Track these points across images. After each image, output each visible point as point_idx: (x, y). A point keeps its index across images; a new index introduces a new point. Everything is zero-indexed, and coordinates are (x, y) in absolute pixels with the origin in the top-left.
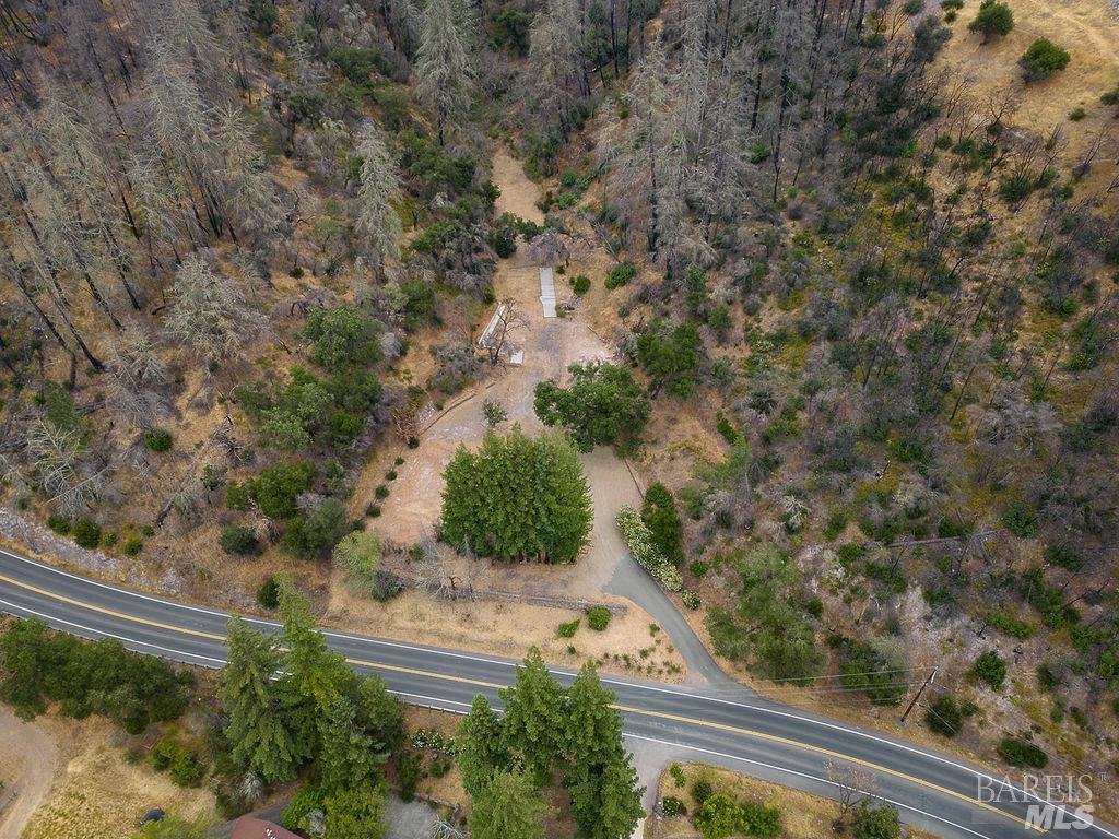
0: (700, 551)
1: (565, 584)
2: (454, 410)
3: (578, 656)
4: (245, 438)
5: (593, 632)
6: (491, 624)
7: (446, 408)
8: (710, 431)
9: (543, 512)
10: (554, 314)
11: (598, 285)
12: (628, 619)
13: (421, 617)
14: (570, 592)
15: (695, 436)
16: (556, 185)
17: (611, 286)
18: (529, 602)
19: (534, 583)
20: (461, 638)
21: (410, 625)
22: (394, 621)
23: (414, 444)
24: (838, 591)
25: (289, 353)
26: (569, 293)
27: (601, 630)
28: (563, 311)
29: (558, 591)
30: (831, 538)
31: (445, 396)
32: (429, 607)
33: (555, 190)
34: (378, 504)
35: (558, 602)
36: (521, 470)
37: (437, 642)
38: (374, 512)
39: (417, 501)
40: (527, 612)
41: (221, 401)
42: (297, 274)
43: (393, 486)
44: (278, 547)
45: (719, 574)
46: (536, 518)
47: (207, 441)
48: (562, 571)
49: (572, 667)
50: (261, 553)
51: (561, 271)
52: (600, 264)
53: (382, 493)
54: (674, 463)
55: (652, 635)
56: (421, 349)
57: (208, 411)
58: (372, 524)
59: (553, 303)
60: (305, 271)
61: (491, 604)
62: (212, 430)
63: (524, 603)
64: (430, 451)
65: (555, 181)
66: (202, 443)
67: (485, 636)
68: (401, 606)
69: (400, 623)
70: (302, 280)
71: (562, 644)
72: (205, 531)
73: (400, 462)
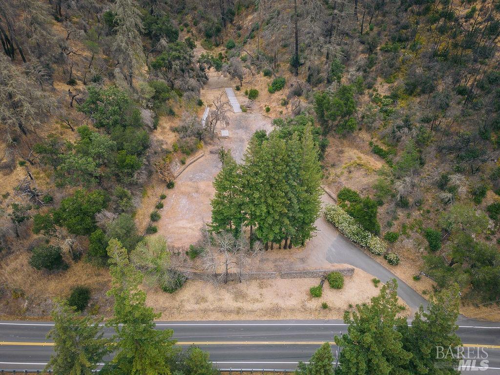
0: (389, 225)
1: (303, 260)
2: (193, 164)
3: (330, 310)
4: (44, 188)
5: (335, 291)
6: (258, 296)
7: (187, 163)
8: (367, 154)
9: (295, 201)
10: (240, 110)
11: (264, 93)
12: (356, 278)
13: (204, 299)
14: (308, 265)
15: (359, 158)
16: (224, 50)
17: (271, 92)
18: (283, 276)
19: (280, 263)
20: (239, 311)
21: (196, 307)
22: (184, 306)
23: (170, 185)
24: (491, 237)
25: (73, 130)
26: (246, 100)
27: (340, 288)
28: (244, 109)
29: (299, 266)
30: (478, 202)
31: (185, 156)
32: (208, 291)
33: (223, 52)
34: (154, 224)
35: (304, 274)
36: (279, 168)
37: (220, 317)
38: (152, 230)
39: (181, 220)
40: (283, 284)
41: (22, 164)
42: (72, 82)
43: (162, 213)
44: (81, 264)
45: (408, 237)
46: (290, 207)
47: (12, 192)
48: (297, 253)
49: (327, 319)
50: (67, 267)
51: (238, 89)
52: (262, 83)
53: (155, 217)
54: (351, 175)
55: (376, 286)
56: (164, 128)
57: (12, 171)
58: (152, 238)
59: (238, 105)
60: (78, 81)
61: (254, 282)
62: (16, 184)
63: (279, 278)
64: (183, 189)
65: (222, 48)
66: (8, 194)
67: (257, 306)
68: (186, 294)
69: (188, 307)
70: (77, 87)
71: (315, 303)
72: (16, 259)
73: (163, 197)
